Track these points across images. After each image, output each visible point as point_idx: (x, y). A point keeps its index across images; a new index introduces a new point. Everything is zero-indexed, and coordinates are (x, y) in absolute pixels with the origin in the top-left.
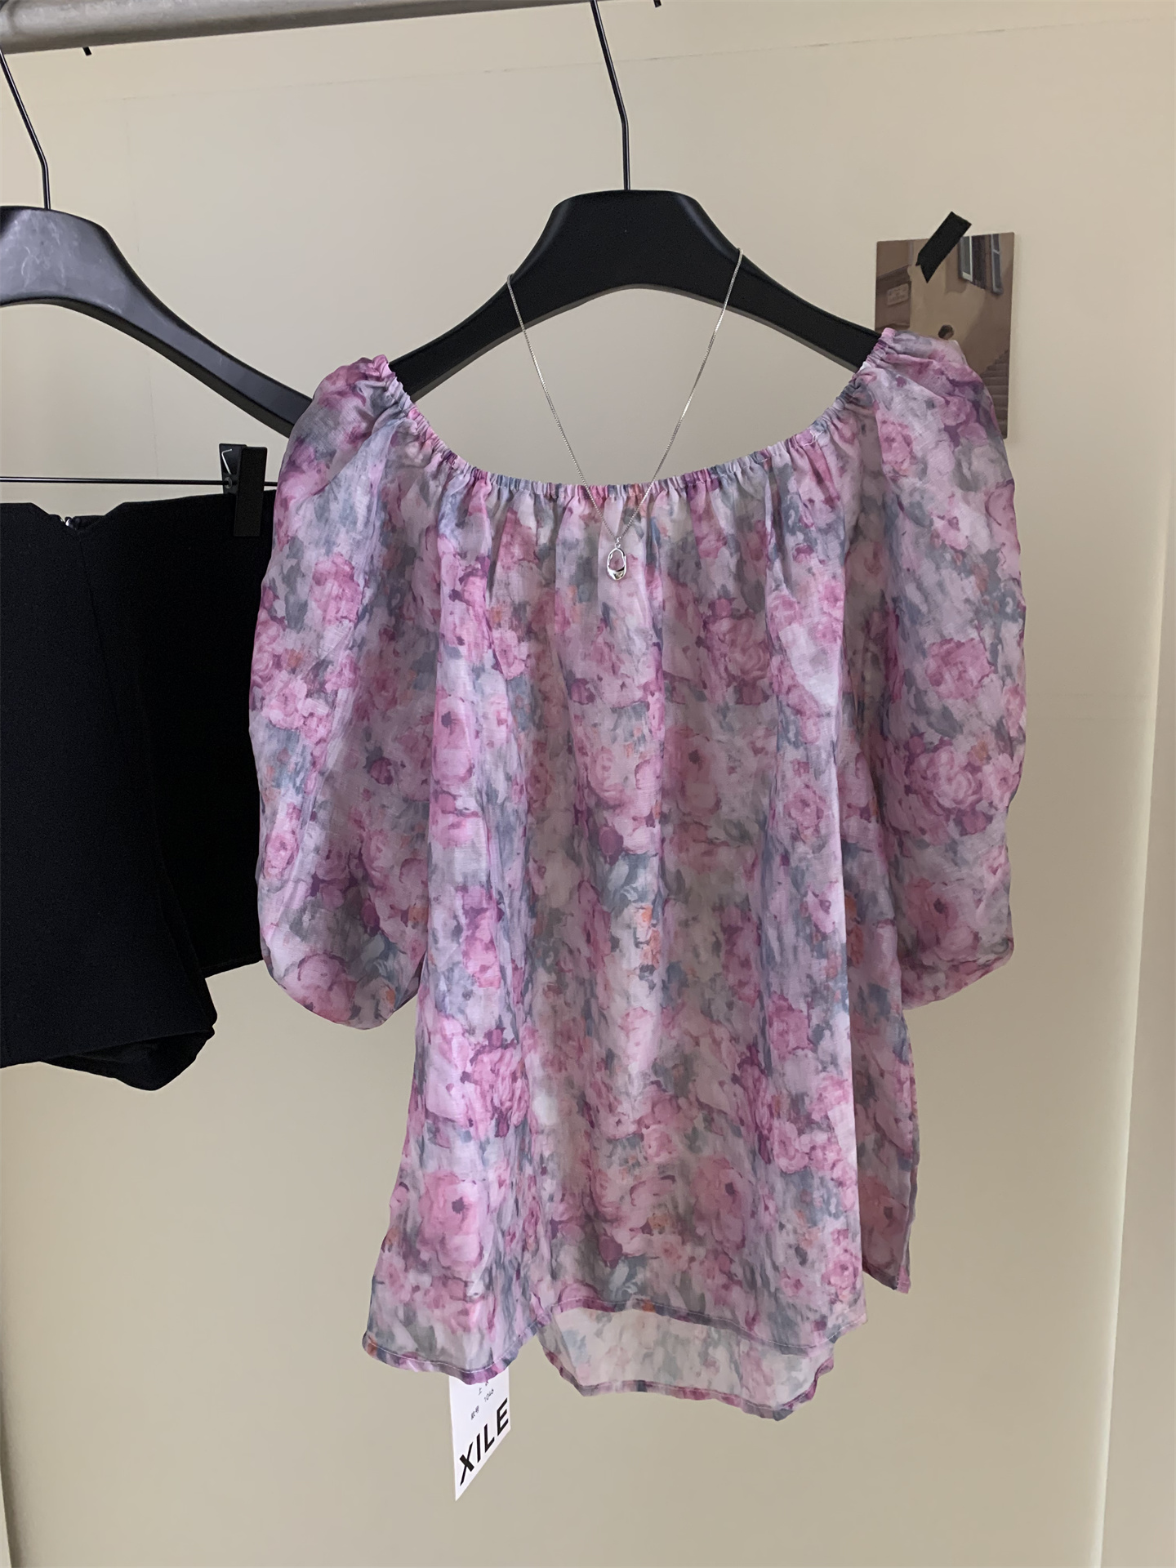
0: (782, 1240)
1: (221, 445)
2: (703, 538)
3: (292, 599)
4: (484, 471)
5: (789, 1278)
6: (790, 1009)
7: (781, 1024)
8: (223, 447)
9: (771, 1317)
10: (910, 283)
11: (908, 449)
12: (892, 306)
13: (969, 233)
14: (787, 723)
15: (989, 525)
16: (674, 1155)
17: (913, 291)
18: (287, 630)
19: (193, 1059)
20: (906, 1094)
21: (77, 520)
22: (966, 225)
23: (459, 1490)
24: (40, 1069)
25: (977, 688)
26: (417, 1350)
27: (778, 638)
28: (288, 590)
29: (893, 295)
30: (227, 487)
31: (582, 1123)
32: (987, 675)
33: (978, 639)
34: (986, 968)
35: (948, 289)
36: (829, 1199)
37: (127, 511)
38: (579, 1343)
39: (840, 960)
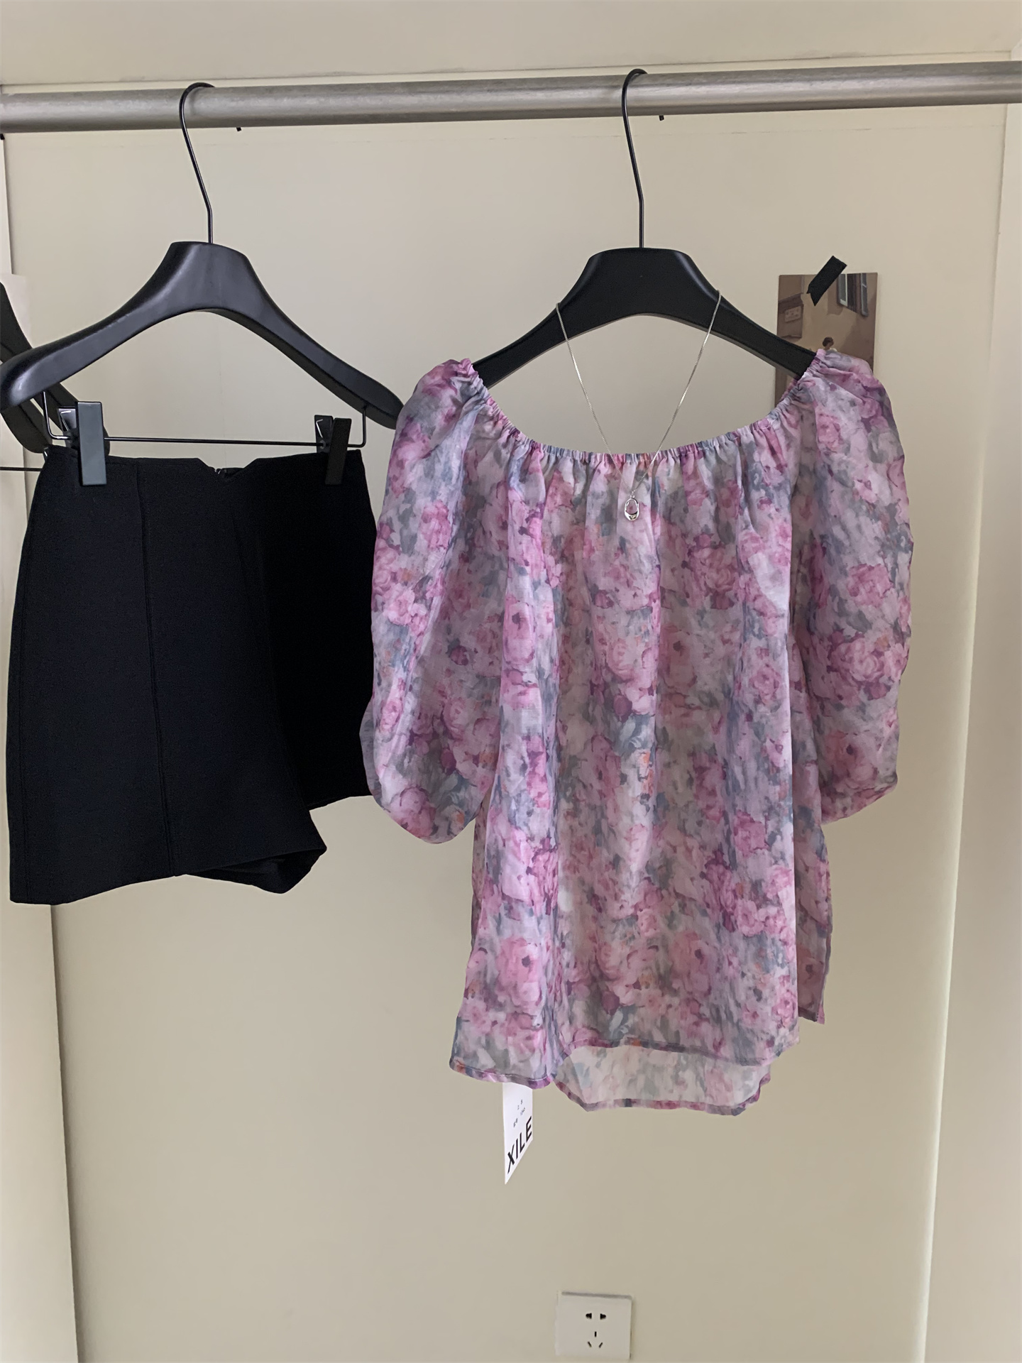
0: (743, 986)
1: (316, 416)
2: (691, 492)
3: (405, 532)
4: (539, 443)
5: (749, 1011)
6: (752, 821)
7: (744, 832)
8: (317, 417)
9: (734, 1040)
10: (802, 306)
11: (837, 433)
12: (788, 323)
13: (845, 272)
14: (753, 621)
15: (890, 487)
16: (658, 931)
17: (804, 310)
18: (402, 554)
19: (309, 870)
20: (824, 883)
21: (225, 471)
22: (844, 266)
23: (507, 1177)
24: (187, 881)
25: (882, 598)
26: (495, 1067)
27: (747, 562)
28: (402, 525)
29: (790, 315)
30: (322, 447)
31: (591, 910)
32: (889, 589)
33: (883, 564)
34: (880, 793)
35: (830, 312)
36: (777, 954)
37: (259, 464)
38: (584, 1072)
39: (788, 786)
